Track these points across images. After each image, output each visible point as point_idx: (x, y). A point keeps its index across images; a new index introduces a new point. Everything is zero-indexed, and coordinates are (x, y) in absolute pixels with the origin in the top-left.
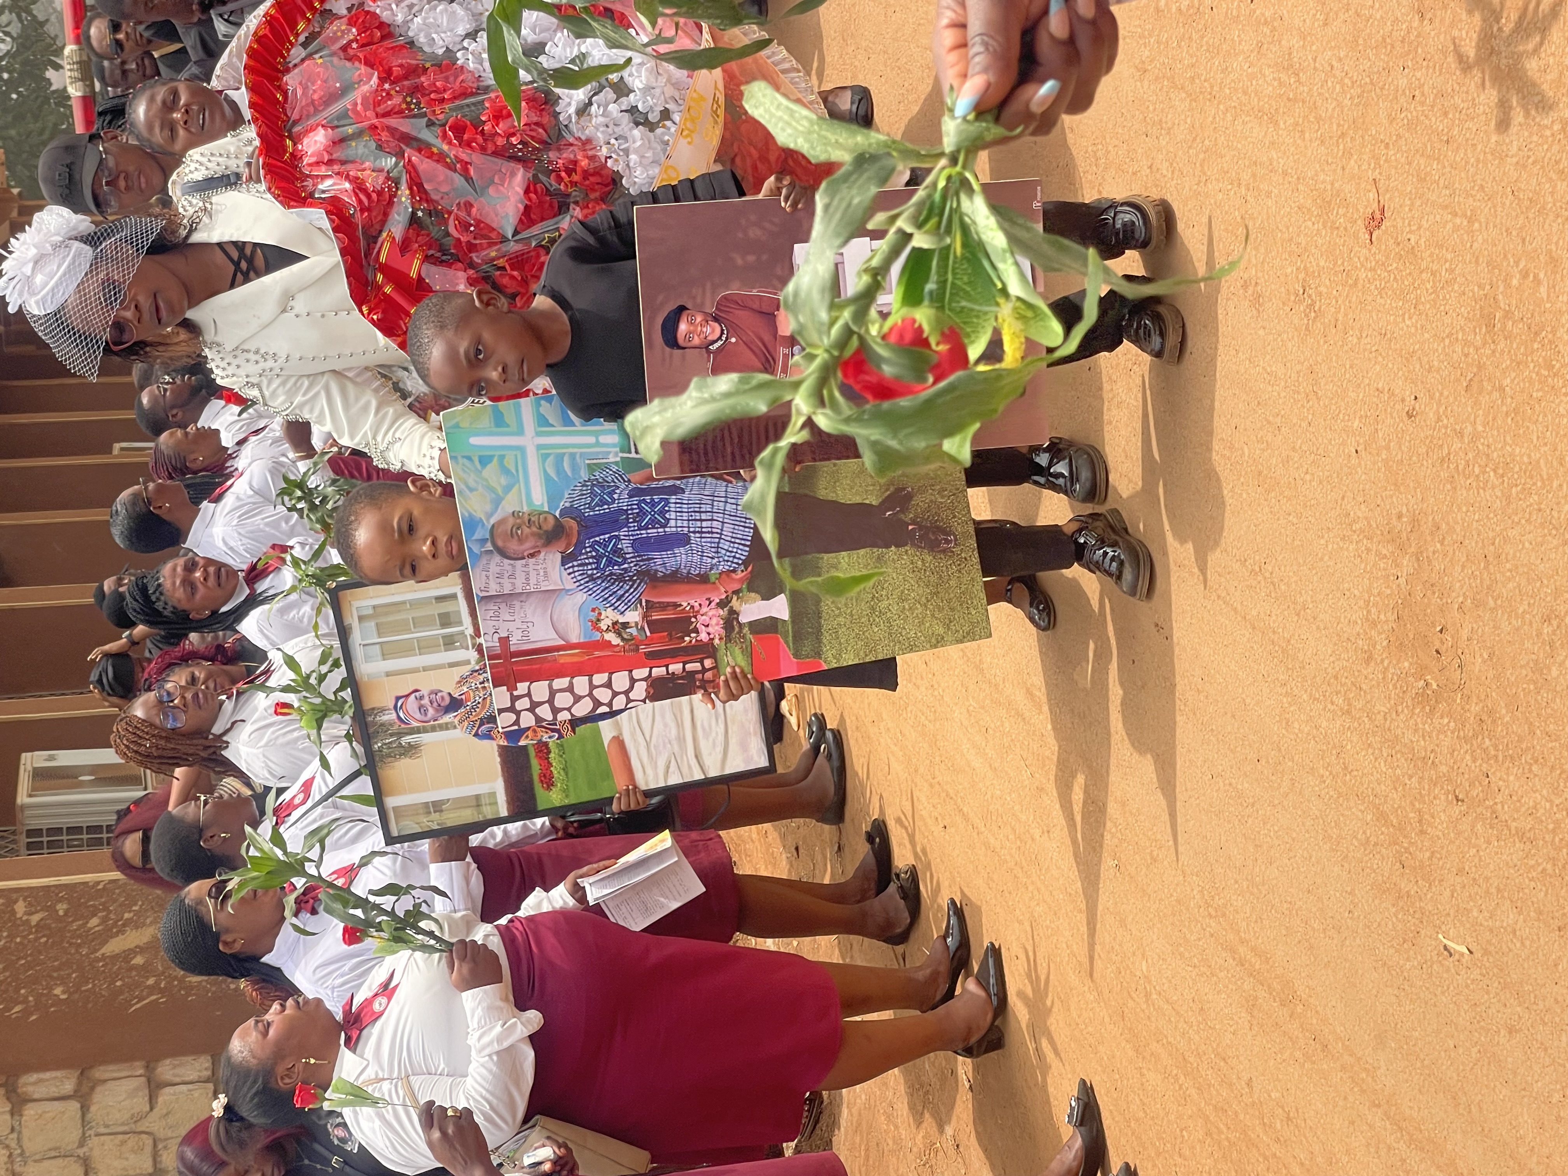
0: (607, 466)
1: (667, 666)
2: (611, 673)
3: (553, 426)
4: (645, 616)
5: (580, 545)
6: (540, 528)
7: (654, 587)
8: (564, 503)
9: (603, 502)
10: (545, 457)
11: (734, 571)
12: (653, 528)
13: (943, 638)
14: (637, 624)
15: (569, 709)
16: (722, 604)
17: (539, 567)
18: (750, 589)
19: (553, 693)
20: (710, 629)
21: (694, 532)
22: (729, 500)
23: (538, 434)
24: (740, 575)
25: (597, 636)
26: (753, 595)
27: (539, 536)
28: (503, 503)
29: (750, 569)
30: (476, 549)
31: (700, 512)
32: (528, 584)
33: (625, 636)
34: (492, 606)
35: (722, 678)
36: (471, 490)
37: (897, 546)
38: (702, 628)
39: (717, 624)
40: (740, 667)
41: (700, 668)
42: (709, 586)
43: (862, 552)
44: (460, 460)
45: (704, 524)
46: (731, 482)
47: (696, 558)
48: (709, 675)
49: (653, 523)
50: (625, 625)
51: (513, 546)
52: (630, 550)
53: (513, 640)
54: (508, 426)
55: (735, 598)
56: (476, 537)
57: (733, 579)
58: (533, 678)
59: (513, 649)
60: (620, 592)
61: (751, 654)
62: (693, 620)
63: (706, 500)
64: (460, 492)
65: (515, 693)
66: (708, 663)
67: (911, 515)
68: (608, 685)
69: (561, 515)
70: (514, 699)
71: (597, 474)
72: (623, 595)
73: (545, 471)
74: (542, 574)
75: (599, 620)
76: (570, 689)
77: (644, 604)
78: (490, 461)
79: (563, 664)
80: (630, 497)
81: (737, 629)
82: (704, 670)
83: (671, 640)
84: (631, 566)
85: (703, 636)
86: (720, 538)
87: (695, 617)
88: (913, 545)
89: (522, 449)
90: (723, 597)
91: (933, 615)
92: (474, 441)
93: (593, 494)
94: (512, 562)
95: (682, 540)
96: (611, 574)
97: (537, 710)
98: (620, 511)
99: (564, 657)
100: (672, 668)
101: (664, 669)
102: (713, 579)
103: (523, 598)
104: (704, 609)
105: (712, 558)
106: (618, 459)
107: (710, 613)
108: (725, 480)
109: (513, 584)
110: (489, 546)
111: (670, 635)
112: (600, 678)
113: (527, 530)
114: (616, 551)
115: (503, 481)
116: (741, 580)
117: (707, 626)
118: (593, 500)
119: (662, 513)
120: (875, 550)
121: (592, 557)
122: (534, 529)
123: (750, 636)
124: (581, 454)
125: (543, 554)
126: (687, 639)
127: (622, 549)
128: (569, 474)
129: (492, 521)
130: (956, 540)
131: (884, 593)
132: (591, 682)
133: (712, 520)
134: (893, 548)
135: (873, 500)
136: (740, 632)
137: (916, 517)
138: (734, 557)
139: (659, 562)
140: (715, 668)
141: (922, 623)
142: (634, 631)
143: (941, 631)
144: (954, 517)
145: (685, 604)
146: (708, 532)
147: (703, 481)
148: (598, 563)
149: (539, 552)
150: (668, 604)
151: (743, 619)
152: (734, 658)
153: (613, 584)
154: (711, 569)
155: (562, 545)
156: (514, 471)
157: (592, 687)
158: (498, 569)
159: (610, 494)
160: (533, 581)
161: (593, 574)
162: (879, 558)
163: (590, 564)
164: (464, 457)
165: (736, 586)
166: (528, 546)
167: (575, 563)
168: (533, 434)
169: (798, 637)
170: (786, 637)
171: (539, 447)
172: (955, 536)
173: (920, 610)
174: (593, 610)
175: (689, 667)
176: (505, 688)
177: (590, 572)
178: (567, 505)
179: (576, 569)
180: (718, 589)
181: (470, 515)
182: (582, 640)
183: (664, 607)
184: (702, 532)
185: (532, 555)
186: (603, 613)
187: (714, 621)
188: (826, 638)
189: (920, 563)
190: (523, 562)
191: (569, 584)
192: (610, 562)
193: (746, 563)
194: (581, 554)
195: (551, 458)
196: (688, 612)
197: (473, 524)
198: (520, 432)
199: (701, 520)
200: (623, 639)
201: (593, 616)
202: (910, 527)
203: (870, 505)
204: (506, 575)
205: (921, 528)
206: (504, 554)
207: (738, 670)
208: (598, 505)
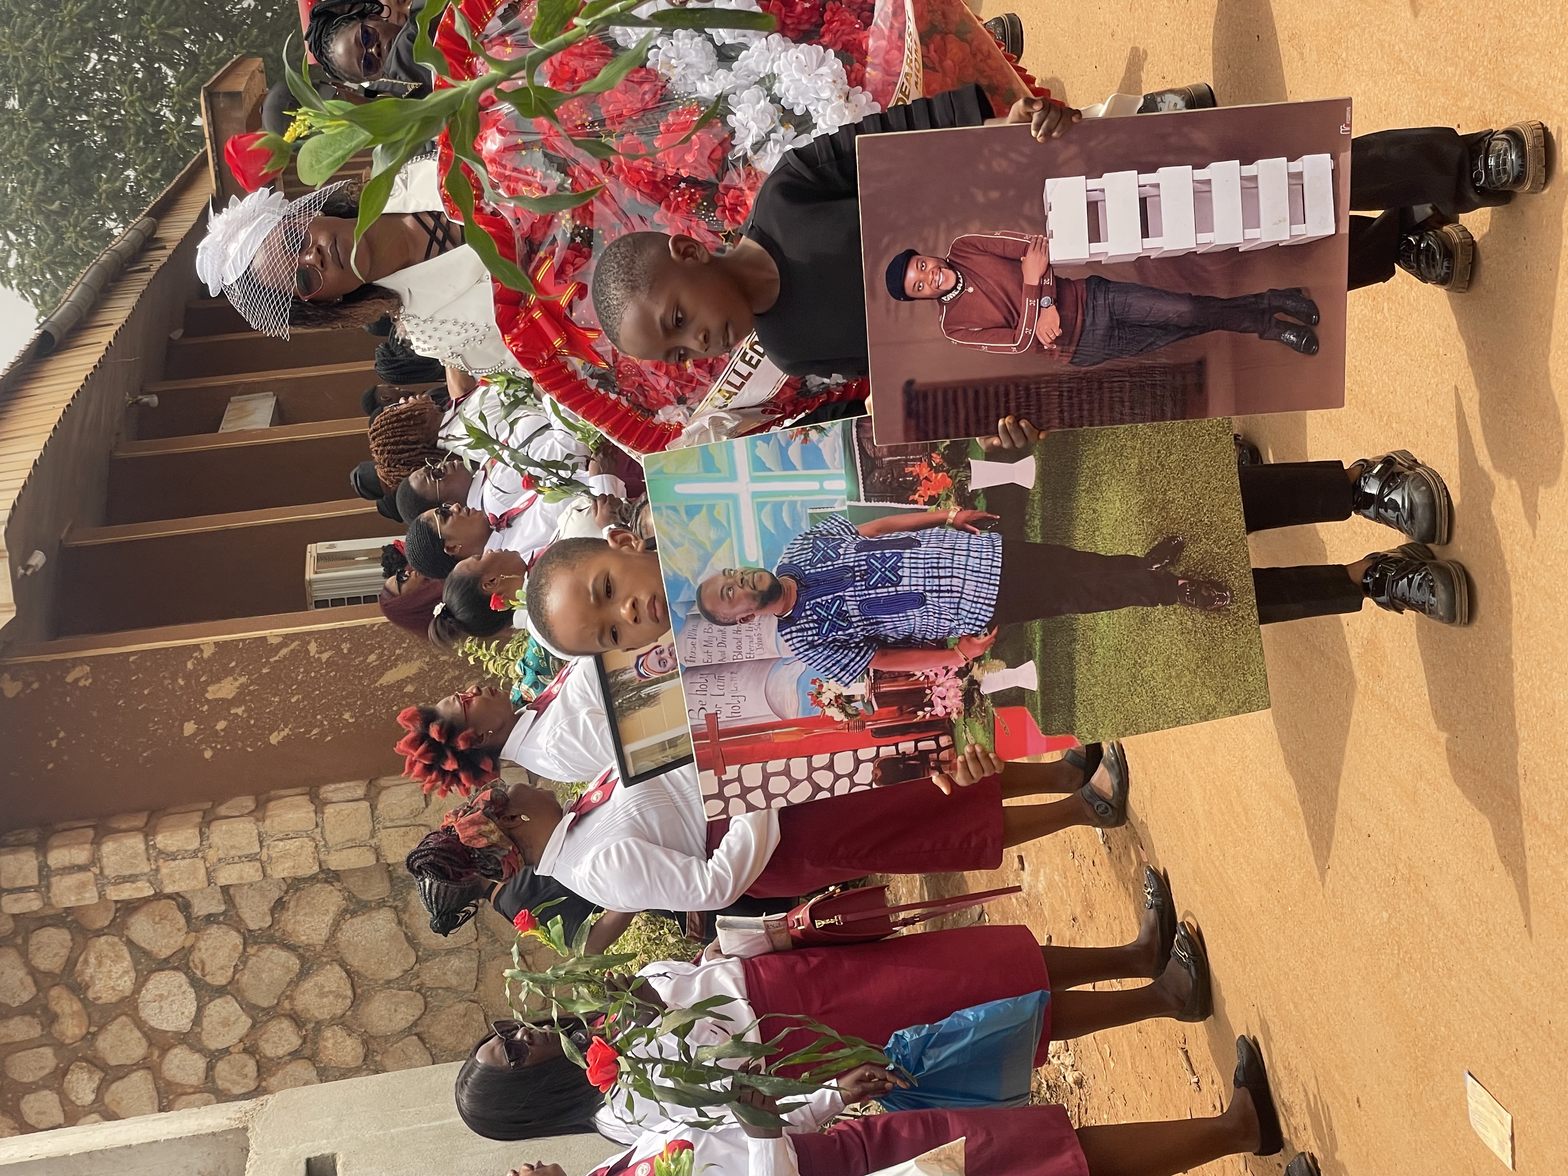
0: (832, 517)
1: (896, 745)
2: (833, 754)
3: (770, 470)
4: (873, 688)
5: (799, 607)
6: (755, 588)
7: (885, 655)
8: (782, 559)
9: (826, 558)
10: (761, 506)
11: (976, 635)
12: (883, 587)
13: (1215, 708)
14: (863, 696)
15: (784, 795)
16: (961, 674)
17: (752, 634)
18: (994, 656)
19: (766, 777)
20: (947, 702)
21: (931, 591)
22: (972, 554)
23: (754, 480)
24: (982, 639)
25: (817, 711)
26: (997, 662)
27: (754, 598)
28: (713, 560)
29: (995, 632)
30: (681, 614)
31: (938, 568)
32: (740, 653)
33: (850, 711)
34: (698, 679)
35: (960, 758)
36: (676, 545)
37: (1165, 603)
38: (937, 702)
39: (955, 696)
40: (980, 745)
41: (935, 747)
42: (947, 653)
43: (1124, 611)
44: (664, 510)
45: (943, 582)
46: (974, 533)
47: (933, 621)
48: (944, 755)
49: (885, 581)
50: (850, 699)
51: (724, 610)
52: (856, 612)
53: (722, 718)
54: (719, 471)
55: (976, 665)
56: (681, 599)
57: (976, 645)
58: (743, 760)
59: (721, 727)
60: (845, 661)
61: (993, 731)
62: (928, 691)
63: (947, 554)
64: (664, 549)
65: (724, 778)
66: (944, 741)
67: (1182, 569)
68: (830, 767)
69: (778, 573)
70: (722, 784)
71: (820, 525)
72: (847, 665)
73: (760, 521)
74: (756, 641)
75: (819, 693)
76: (786, 772)
77: (871, 674)
78: (698, 512)
79: (778, 744)
80: (858, 551)
81: (977, 702)
82: (940, 749)
83: (901, 715)
84: (858, 632)
85: (939, 711)
86: (961, 598)
87: (930, 688)
88: (1183, 602)
89: (734, 498)
90: (963, 665)
91: (1204, 683)
92: (680, 488)
93: (815, 547)
94: (722, 628)
95: (918, 600)
96: (835, 640)
97: (749, 797)
98: (846, 568)
99: (780, 736)
100: (902, 747)
101: (894, 747)
102: (951, 644)
103: (734, 669)
104: (941, 680)
105: (951, 621)
106: (846, 508)
107: (948, 684)
108: (967, 530)
109: (723, 653)
110: (696, 610)
111: (901, 709)
112: (821, 760)
113: (739, 591)
114: (842, 614)
115: (713, 535)
116: (984, 646)
117: (944, 698)
118: (815, 555)
119: (894, 569)
120: (1140, 608)
121: (813, 621)
122: (748, 589)
123: (992, 710)
124: (803, 502)
125: (756, 618)
126: (920, 713)
127: (847, 612)
128: (789, 525)
129: (700, 581)
130: (1232, 596)
131: (1148, 658)
132: (810, 763)
133: (952, 577)
134: (1160, 606)
135: (1139, 552)
136: (982, 704)
137: (1187, 570)
138: (977, 619)
139: (890, 626)
140: (952, 746)
141: (1190, 693)
142: (859, 705)
143: (1213, 700)
144: (1232, 569)
145: (919, 674)
146: (948, 591)
147: (943, 531)
148: (820, 628)
149: (753, 616)
150: (900, 674)
151: (985, 690)
152: (974, 735)
153: (836, 652)
154: (950, 633)
155: (778, 608)
156: (726, 524)
157: (811, 769)
158: (706, 636)
159: (835, 549)
160: (745, 649)
161: (813, 641)
162: (1144, 619)
163: (811, 629)
164: (668, 507)
165: (978, 652)
166: (740, 610)
167: (794, 629)
168: (748, 479)
169: (1048, 710)
170: (1033, 710)
171: (755, 495)
172: (1232, 592)
173: (1189, 677)
174: (814, 682)
175: (922, 745)
176: (712, 771)
177: (810, 639)
178: (786, 561)
179: (794, 635)
180: (957, 655)
181: (675, 574)
182: (800, 717)
183: (895, 677)
184: (940, 591)
185: (745, 620)
186: (825, 685)
187: (952, 693)
188: (1080, 711)
189: (1190, 623)
190: (735, 627)
191: (786, 651)
192: (834, 627)
193: (990, 626)
194: (801, 618)
195: (768, 508)
196: (923, 683)
197: (677, 584)
198: (733, 477)
199: (939, 577)
200: (847, 715)
201: (813, 688)
202: (1180, 582)
203: (1134, 558)
204: (715, 643)
205: (1192, 582)
206: (712, 618)
207: (978, 749)
208: (821, 562)
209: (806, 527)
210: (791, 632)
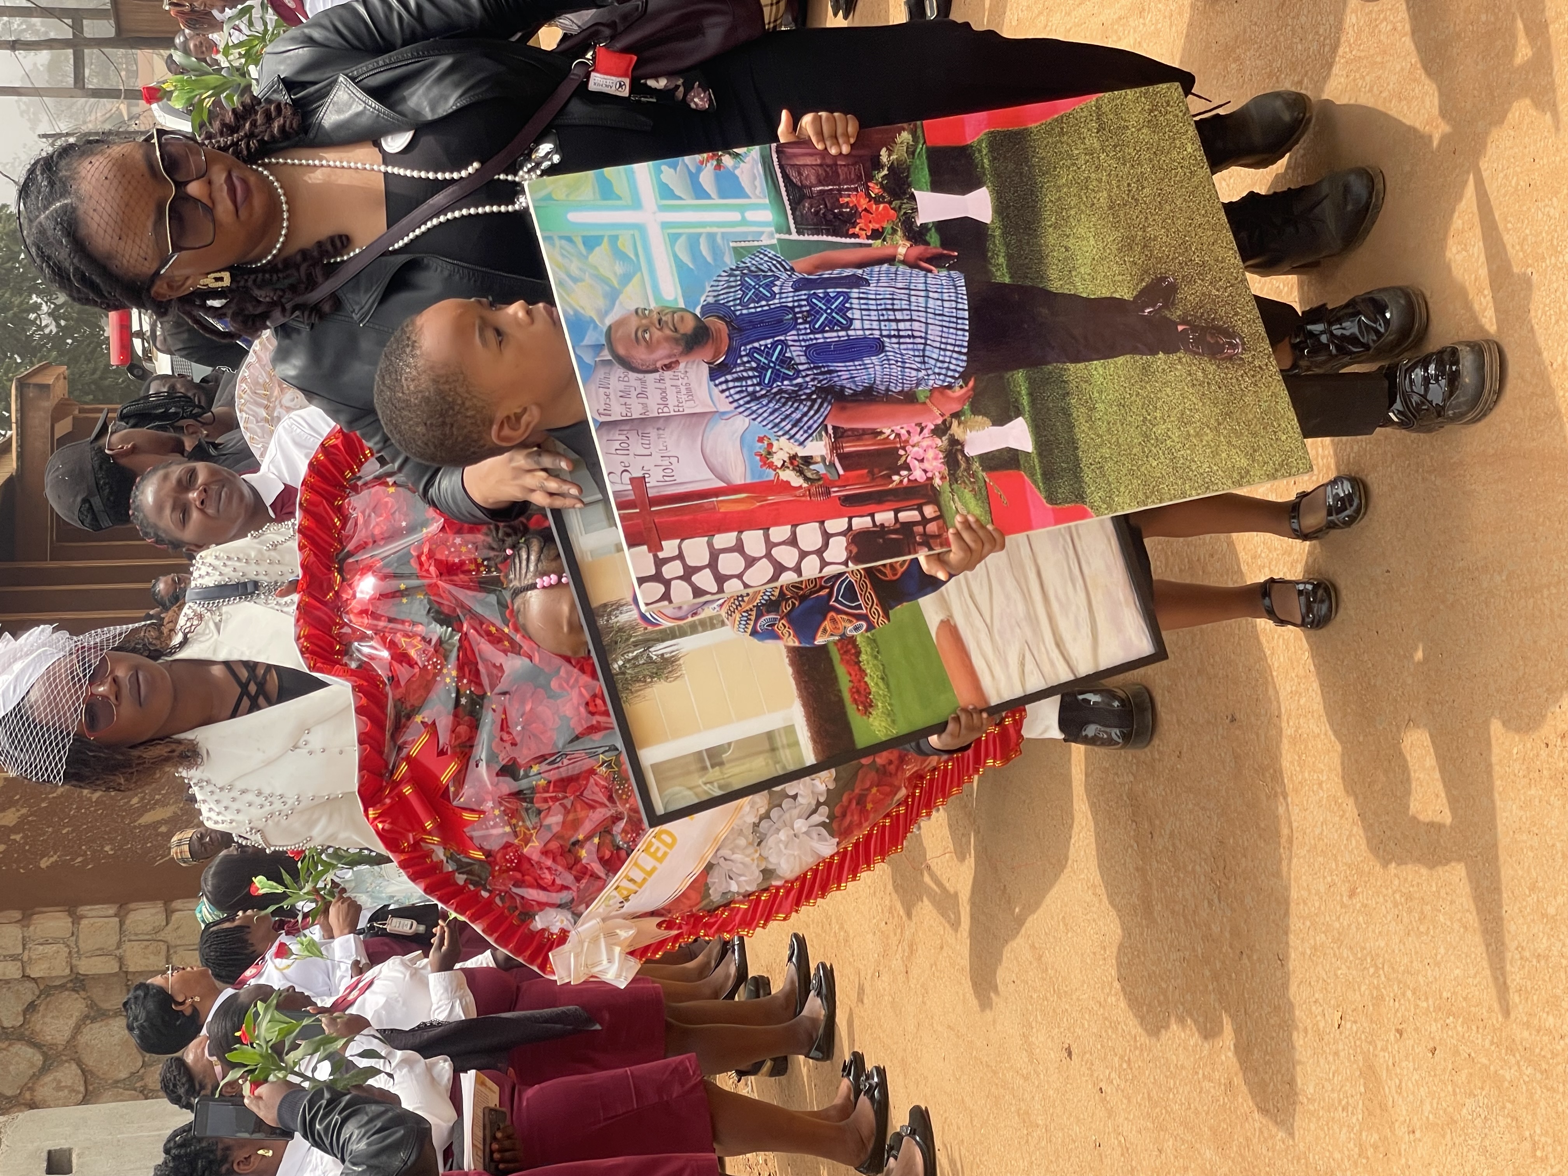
0: (760, 251)
1: (872, 516)
2: (795, 526)
3: (680, 198)
4: (834, 448)
5: (733, 352)
6: (676, 330)
7: (843, 409)
8: (706, 298)
9: (759, 297)
10: (673, 239)
11: (950, 387)
12: (832, 330)
13: (1248, 472)
14: (823, 459)
15: (740, 577)
16: (940, 431)
17: (679, 383)
18: (975, 411)
19: (714, 555)
20: (926, 465)
21: (889, 336)
22: (931, 295)
23: (663, 208)
24: (958, 392)
25: (770, 475)
26: (979, 418)
27: (676, 341)
28: (621, 297)
29: (971, 384)
30: (588, 359)
31: (894, 310)
32: (666, 405)
33: (809, 475)
34: (616, 435)
36: (575, 280)
38: (914, 464)
39: (936, 458)
40: (974, 515)
41: (919, 518)
42: (918, 407)
43: (1120, 360)
44: (555, 243)
45: (901, 326)
46: (931, 271)
47: (896, 370)
48: (932, 528)
49: (832, 324)
50: (808, 460)
51: (640, 355)
52: (803, 359)
53: (651, 482)
54: (619, 198)
55: (955, 423)
56: (587, 341)
57: (953, 399)
58: (684, 532)
59: (652, 493)
60: (797, 415)
61: (987, 498)
62: (901, 452)
63: (901, 294)
64: (560, 284)
65: (661, 555)
66: (929, 511)
67: (1179, 313)
68: (793, 541)
69: (703, 313)
70: (660, 563)
71: (747, 260)
72: (799, 420)
73: (675, 256)
74: (684, 391)
75: (769, 453)
76: (739, 548)
77: (830, 431)
78: (599, 244)
79: (725, 513)
80: (796, 290)
81: (963, 465)
82: (925, 521)
83: (873, 479)
84: (808, 380)
85: (918, 475)
86: (925, 344)
87: (904, 448)
88: (1187, 350)
89: (640, 228)
90: (939, 421)
91: (1229, 442)
92: (574, 217)
93: (743, 285)
94: (640, 376)
95: (876, 347)
97: (694, 578)
98: (784, 309)
99: (727, 504)
100: (880, 518)
101: (869, 519)
102: (922, 397)
103: (660, 424)
104: (915, 438)
105: (918, 370)
106: (775, 241)
107: (925, 443)
108: (922, 269)
109: (645, 406)
110: (606, 355)
111: (871, 472)
112: (779, 533)
113: (657, 334)
114: (785, 361)
115: (619, 269)
116: (961, 400)
117: (922, 461)
118: (745, 294)
119: (842, 310)
120: (1138, 357)
121: (752, 369)
122: (668, 332)
123: (982, 474)
124: (724, 235)
125: (682, 365)
126: (896, 478)
127: (791, 359)
128: (709, 259)
129: (608, 321)
130: (1244, 344)
131: (1158, 414)
132: (767, 537)
133: (911, 320)
134: (1161, 355)
135: (1125, 293)
136: (968, 469)
137: (1186, 314)
138: (948, 369)
139: (846, 375)
140: (940, 517)
141: (1215, 454)
142: (820, 468)
143: (1244, 462)
144: (1237, 314)
145: (887, 431)
146: (909, 336)
147: (893, 269)
148: (761, 376)
149: (677, 362)
150: (865, 432)
151: (972, 451)
152: (965, 505)
153: (784, 404)
154: (918, 385)
155: (707, 352)
156: (633, 256)
157: (770, 545)
158: (621, 386)
159: (769, 286)
160: (672, 401)
161: (755, 392)
162: (1145, 369)
163: (750, 378)
164: (561, 238)
165: (956, 407)
166: (661, 354)
167: (729, 377)
168: (655, 208)
169: (1049, 476)
170: (1032, 475)
171: (665, 225)
172: (1242, 339)
173: (1211, 436)
174: (761, 440)
175: (904, 516)
176: (645, 548)
177: (750, 389)
178: (711, 300)
179: (731, 384)
180: (931, 411)
181: (576, 312)
182: (748, 481)
183: (859, 435)
184: (900, 337)
185: (668, 367)
187: (930, 454)
188: (1088, 476)
189: (1200, 374)
190: (656, 375)
191: (723, 404)
192: (778, 376)
193: (965, 376)
194: (736, 365)
195: (682, 239)
196: (893, 442)
197: (579, 325)
198: (636, 204)
199: (897, 321)
200: (806, 479)
201: (761, 448)
202: (1180, 328)
203: (1121, 301)
204: (634, 394)
205: (1194, 328)
206: (627, 364)
207: (971, 519)
208: (754, 301)
209: (730, 262)
210: (726, 382)
